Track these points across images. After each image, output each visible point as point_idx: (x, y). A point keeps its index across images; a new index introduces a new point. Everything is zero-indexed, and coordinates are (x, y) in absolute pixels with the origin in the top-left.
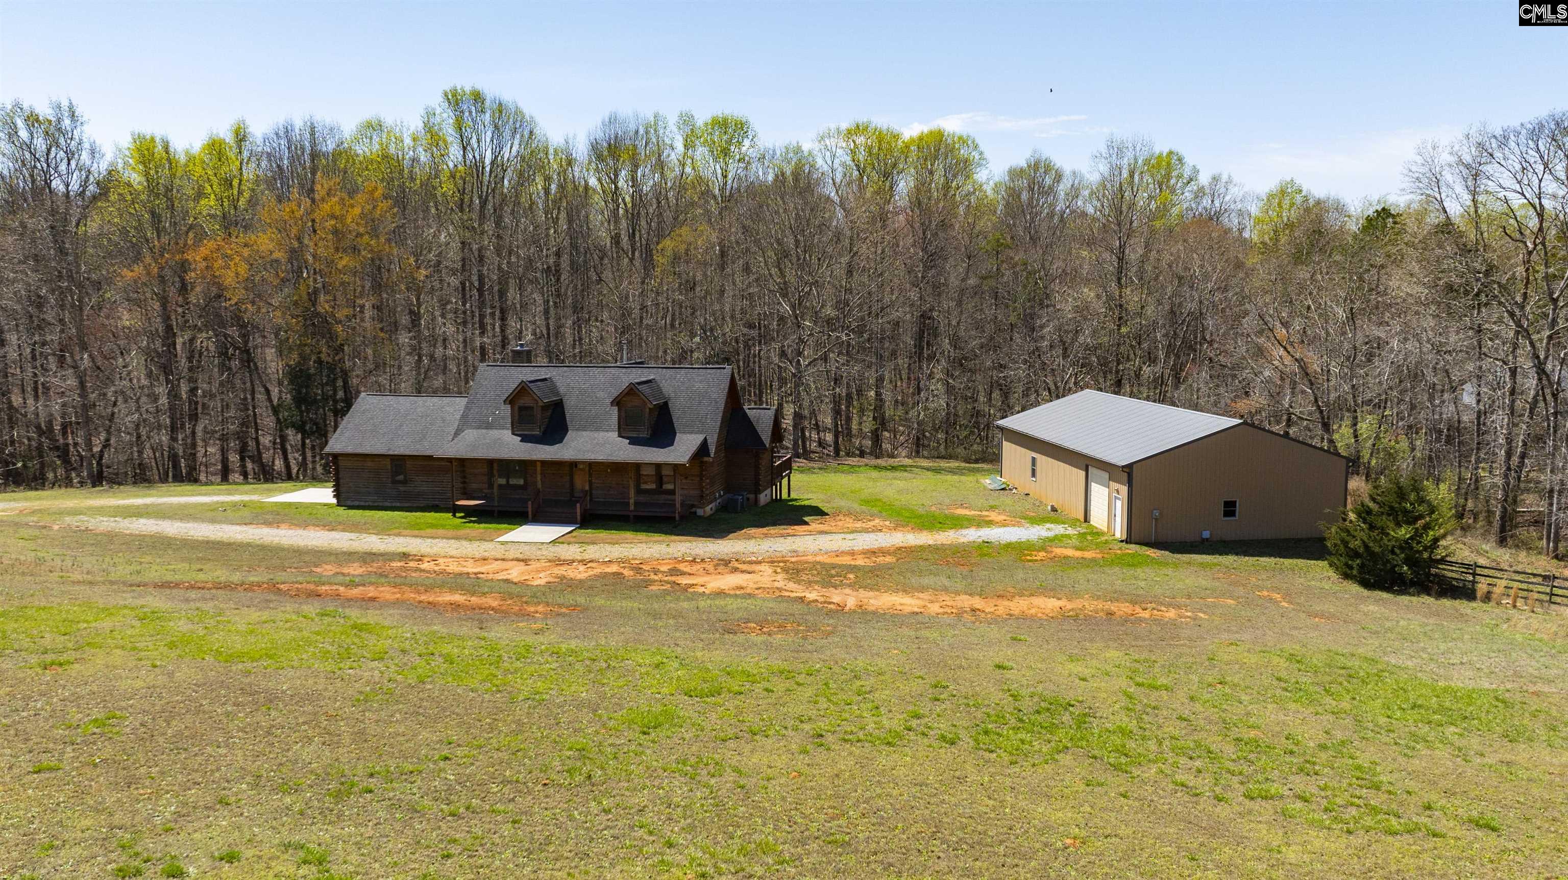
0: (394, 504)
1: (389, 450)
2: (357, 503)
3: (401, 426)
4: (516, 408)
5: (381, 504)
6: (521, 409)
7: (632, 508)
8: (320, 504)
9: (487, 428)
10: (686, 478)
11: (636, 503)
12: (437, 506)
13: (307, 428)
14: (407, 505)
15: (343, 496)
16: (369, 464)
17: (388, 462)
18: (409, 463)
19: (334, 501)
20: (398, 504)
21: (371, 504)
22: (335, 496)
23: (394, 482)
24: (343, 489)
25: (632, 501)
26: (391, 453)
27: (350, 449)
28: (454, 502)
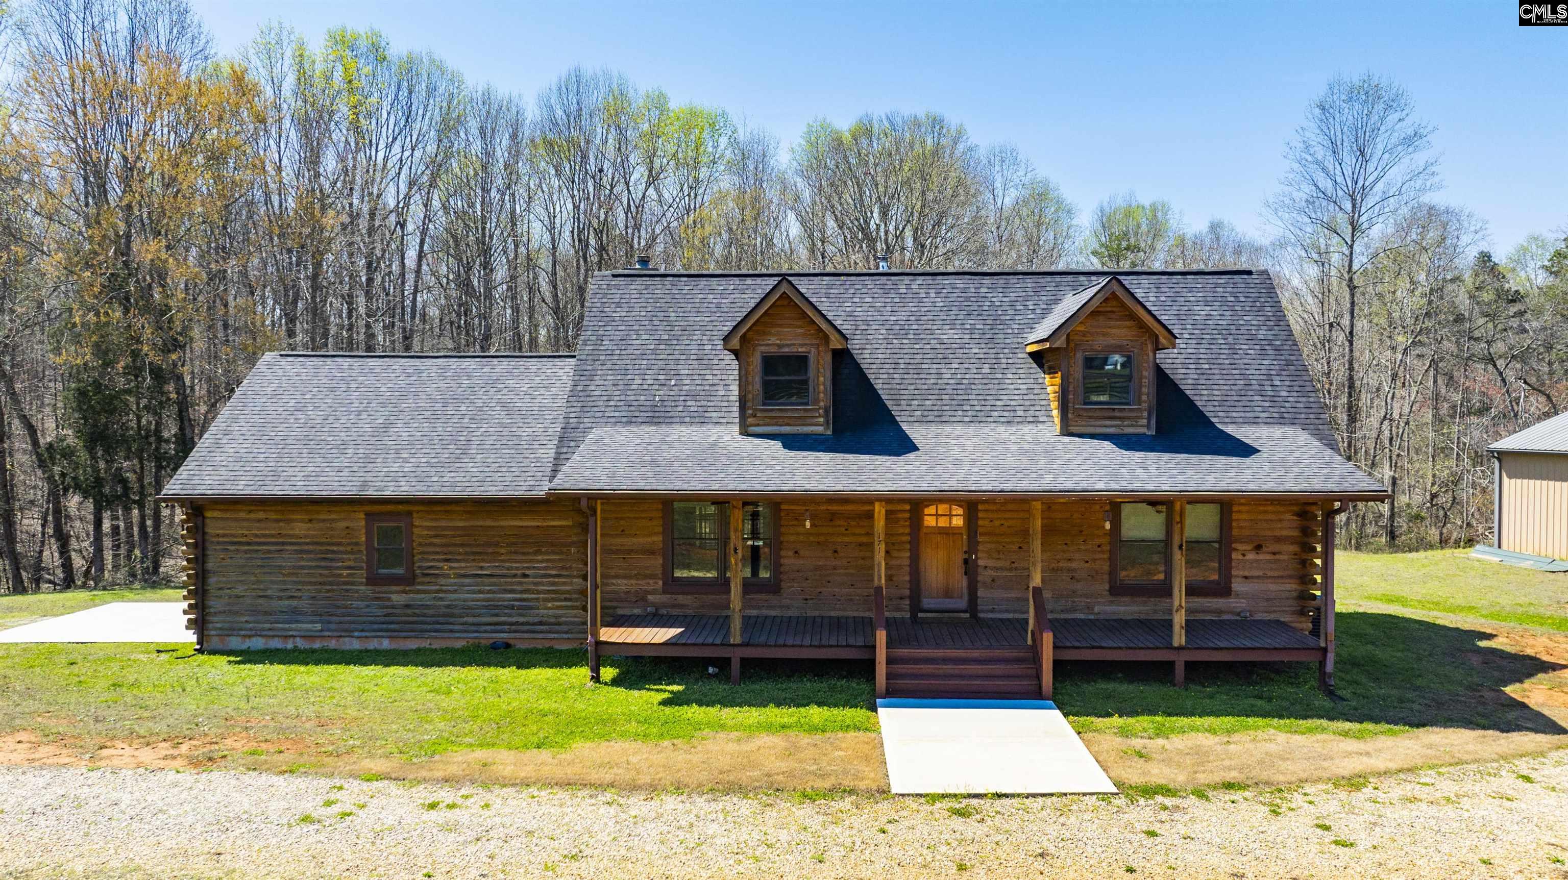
0: (373, 644)
1: (365, 484)
2: (258, 643)
3: (387, 425)
4: (756, 361)
5: (333, 644)
6: (770, 364)
7: (1179, 638)
8: (145, 647)
9: (653, 421)
10: (1258, 548)
11: (1190, 626)
12: (508, 646)
13: (107, 490)
14: (412, 644)
15: (216, 622)
16: (300, 528)
17: (359, 521)
18: (422, 525)
19: (191, 637)
20: (386, 644)
21: (301, 644)
22: (191, 624)
23: (373, 580)
24: (215, 604)
25: (1179, 619)
26: (371, 492)
27: (242, 487)
28: (595, 634)
